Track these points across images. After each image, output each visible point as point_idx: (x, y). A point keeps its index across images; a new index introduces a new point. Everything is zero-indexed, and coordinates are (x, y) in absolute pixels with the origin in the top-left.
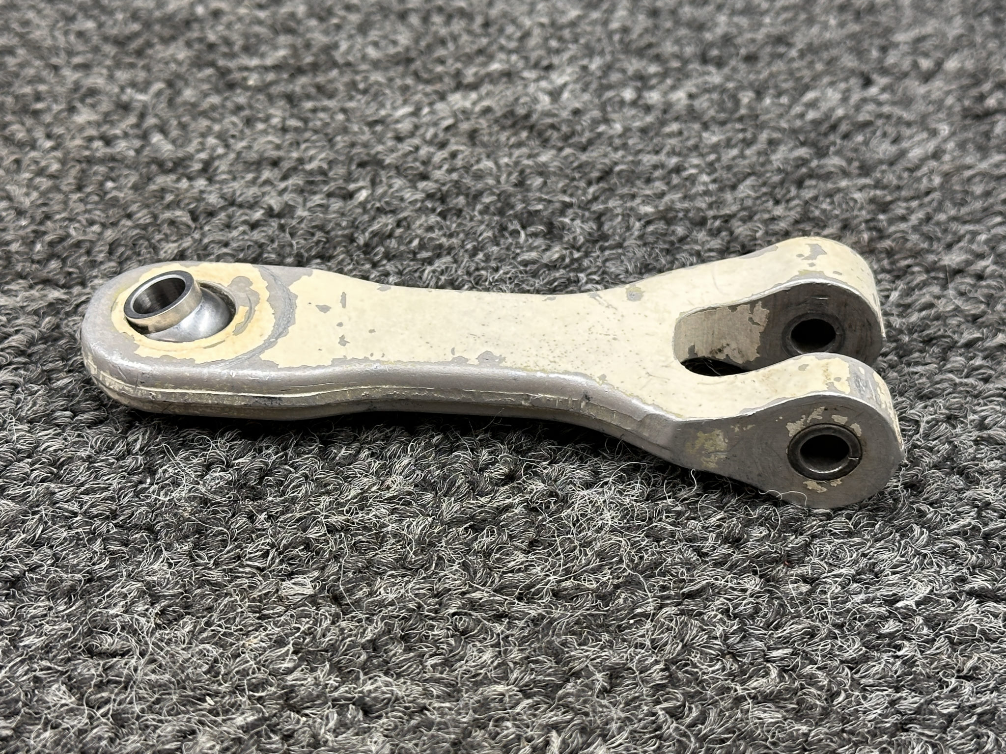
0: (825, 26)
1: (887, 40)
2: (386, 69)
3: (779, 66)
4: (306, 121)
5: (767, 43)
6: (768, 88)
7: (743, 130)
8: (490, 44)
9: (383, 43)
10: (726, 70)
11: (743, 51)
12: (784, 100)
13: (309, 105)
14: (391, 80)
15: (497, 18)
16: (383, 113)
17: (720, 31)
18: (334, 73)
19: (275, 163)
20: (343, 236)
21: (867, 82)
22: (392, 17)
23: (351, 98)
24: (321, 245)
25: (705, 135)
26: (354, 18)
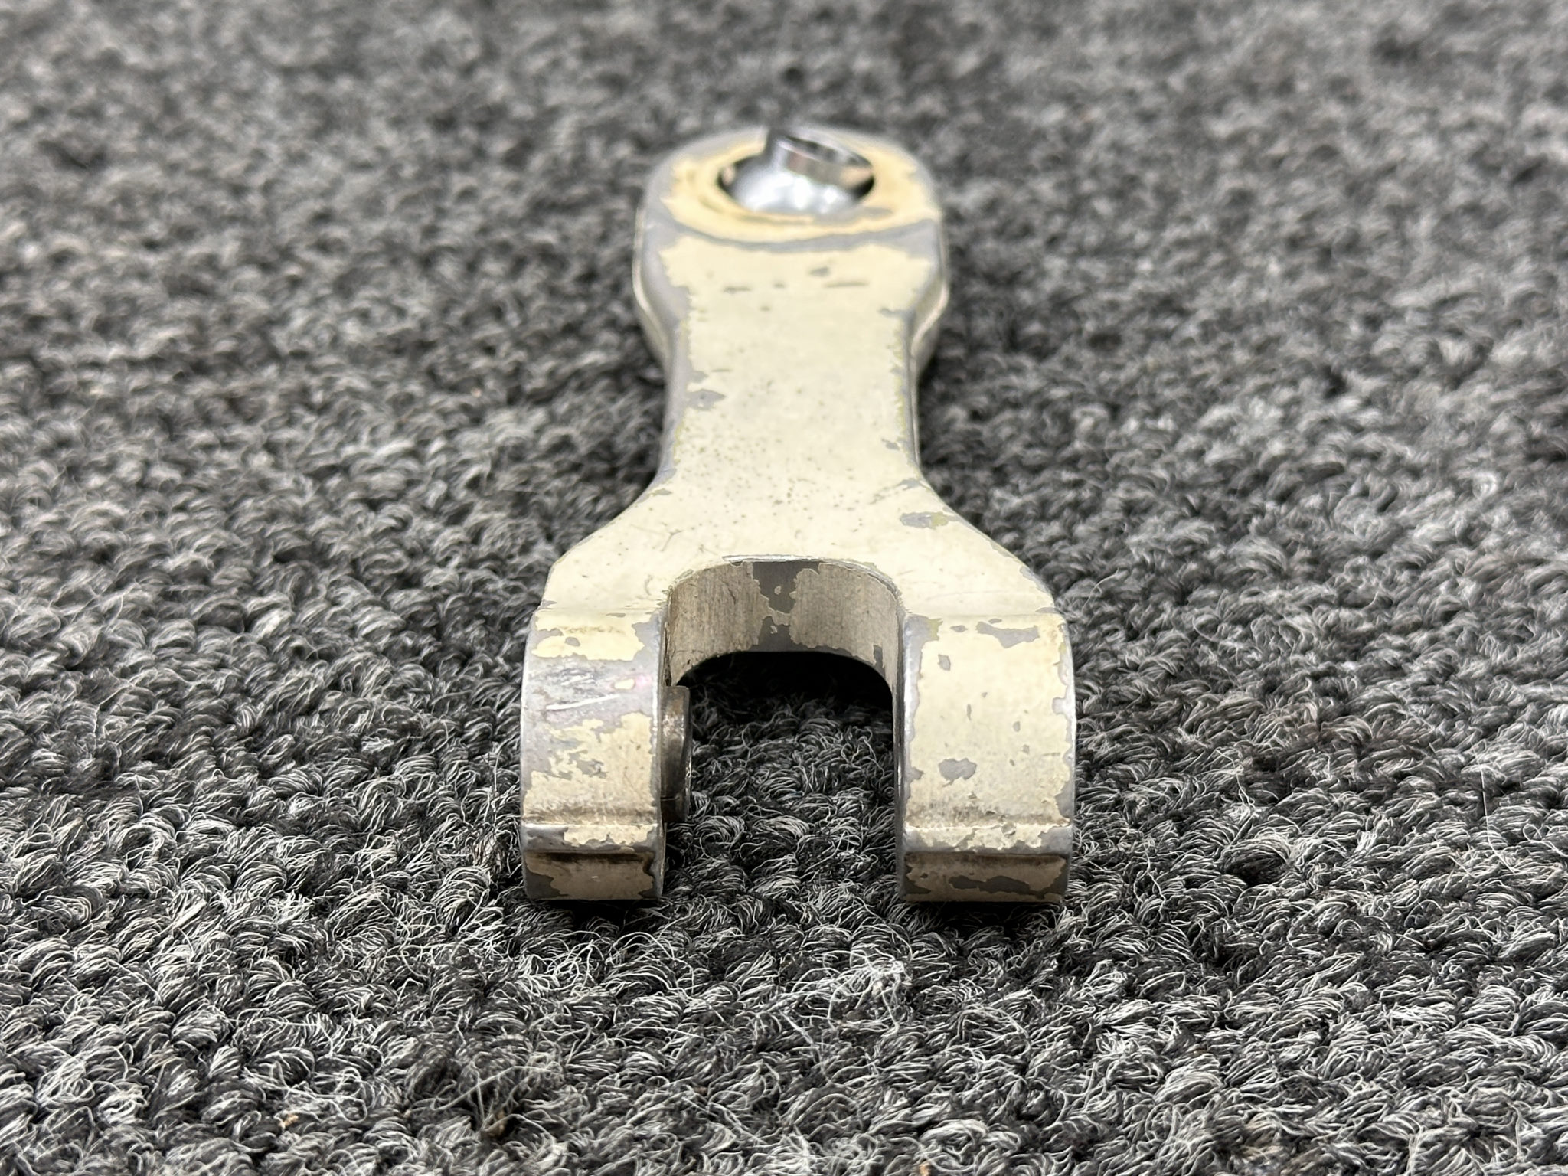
0: (1258, 277)
1: (1382, 304)
2: (374, 363)
3: (1160, 354)
4: (188, 468)
5: (1141, 310)
6: (1135, 397)
7: (1077, 485)
8: (591, 313)
9: (378, 312)
10: (1054, 364)
11: (1090, 326)
12: (1165, 423)
13: (202, 436)
14: (379, 385)
15: (610, 264)
16: (350, 450)
17: (1048, 286)
18: (271, 371)
19: (104, 556)
20: (208, 710)
21: (1337, 387)
22: (408, 263)
23: (291, 422)
24: (160, 731)
25: (998, 493)
26: (331, 266)
